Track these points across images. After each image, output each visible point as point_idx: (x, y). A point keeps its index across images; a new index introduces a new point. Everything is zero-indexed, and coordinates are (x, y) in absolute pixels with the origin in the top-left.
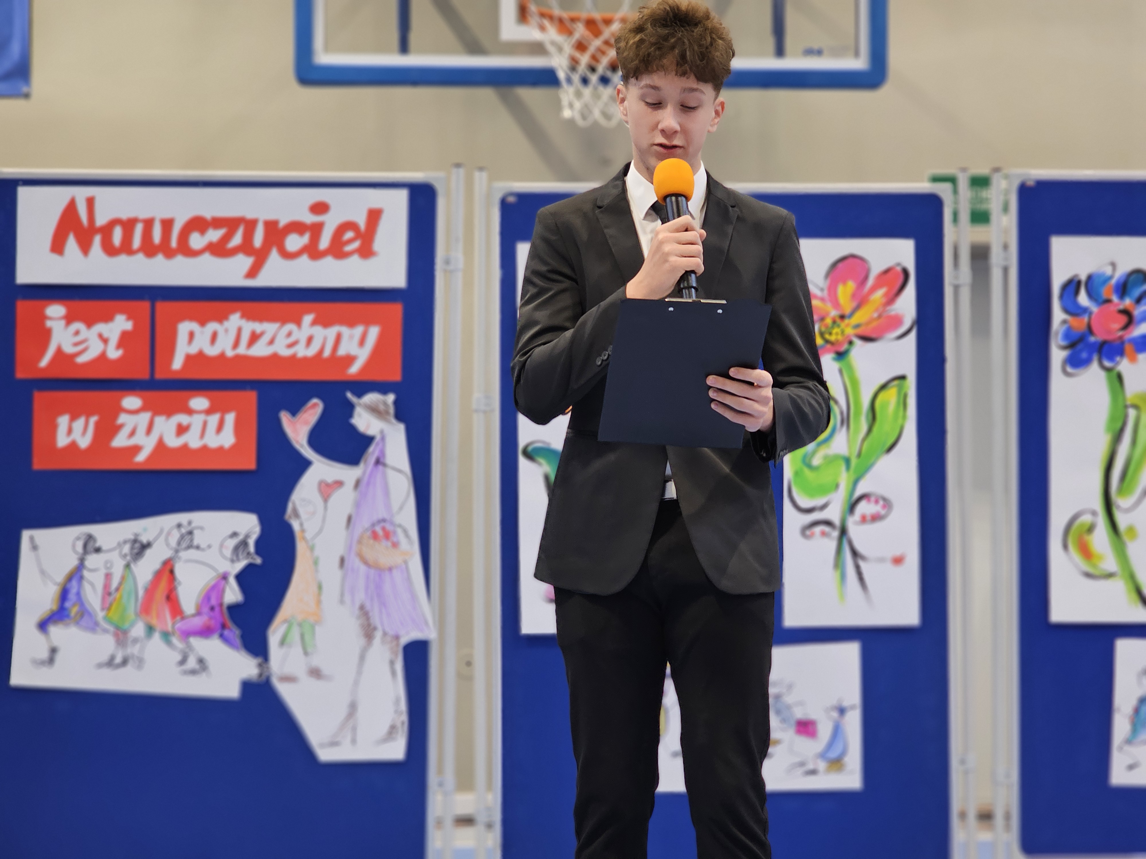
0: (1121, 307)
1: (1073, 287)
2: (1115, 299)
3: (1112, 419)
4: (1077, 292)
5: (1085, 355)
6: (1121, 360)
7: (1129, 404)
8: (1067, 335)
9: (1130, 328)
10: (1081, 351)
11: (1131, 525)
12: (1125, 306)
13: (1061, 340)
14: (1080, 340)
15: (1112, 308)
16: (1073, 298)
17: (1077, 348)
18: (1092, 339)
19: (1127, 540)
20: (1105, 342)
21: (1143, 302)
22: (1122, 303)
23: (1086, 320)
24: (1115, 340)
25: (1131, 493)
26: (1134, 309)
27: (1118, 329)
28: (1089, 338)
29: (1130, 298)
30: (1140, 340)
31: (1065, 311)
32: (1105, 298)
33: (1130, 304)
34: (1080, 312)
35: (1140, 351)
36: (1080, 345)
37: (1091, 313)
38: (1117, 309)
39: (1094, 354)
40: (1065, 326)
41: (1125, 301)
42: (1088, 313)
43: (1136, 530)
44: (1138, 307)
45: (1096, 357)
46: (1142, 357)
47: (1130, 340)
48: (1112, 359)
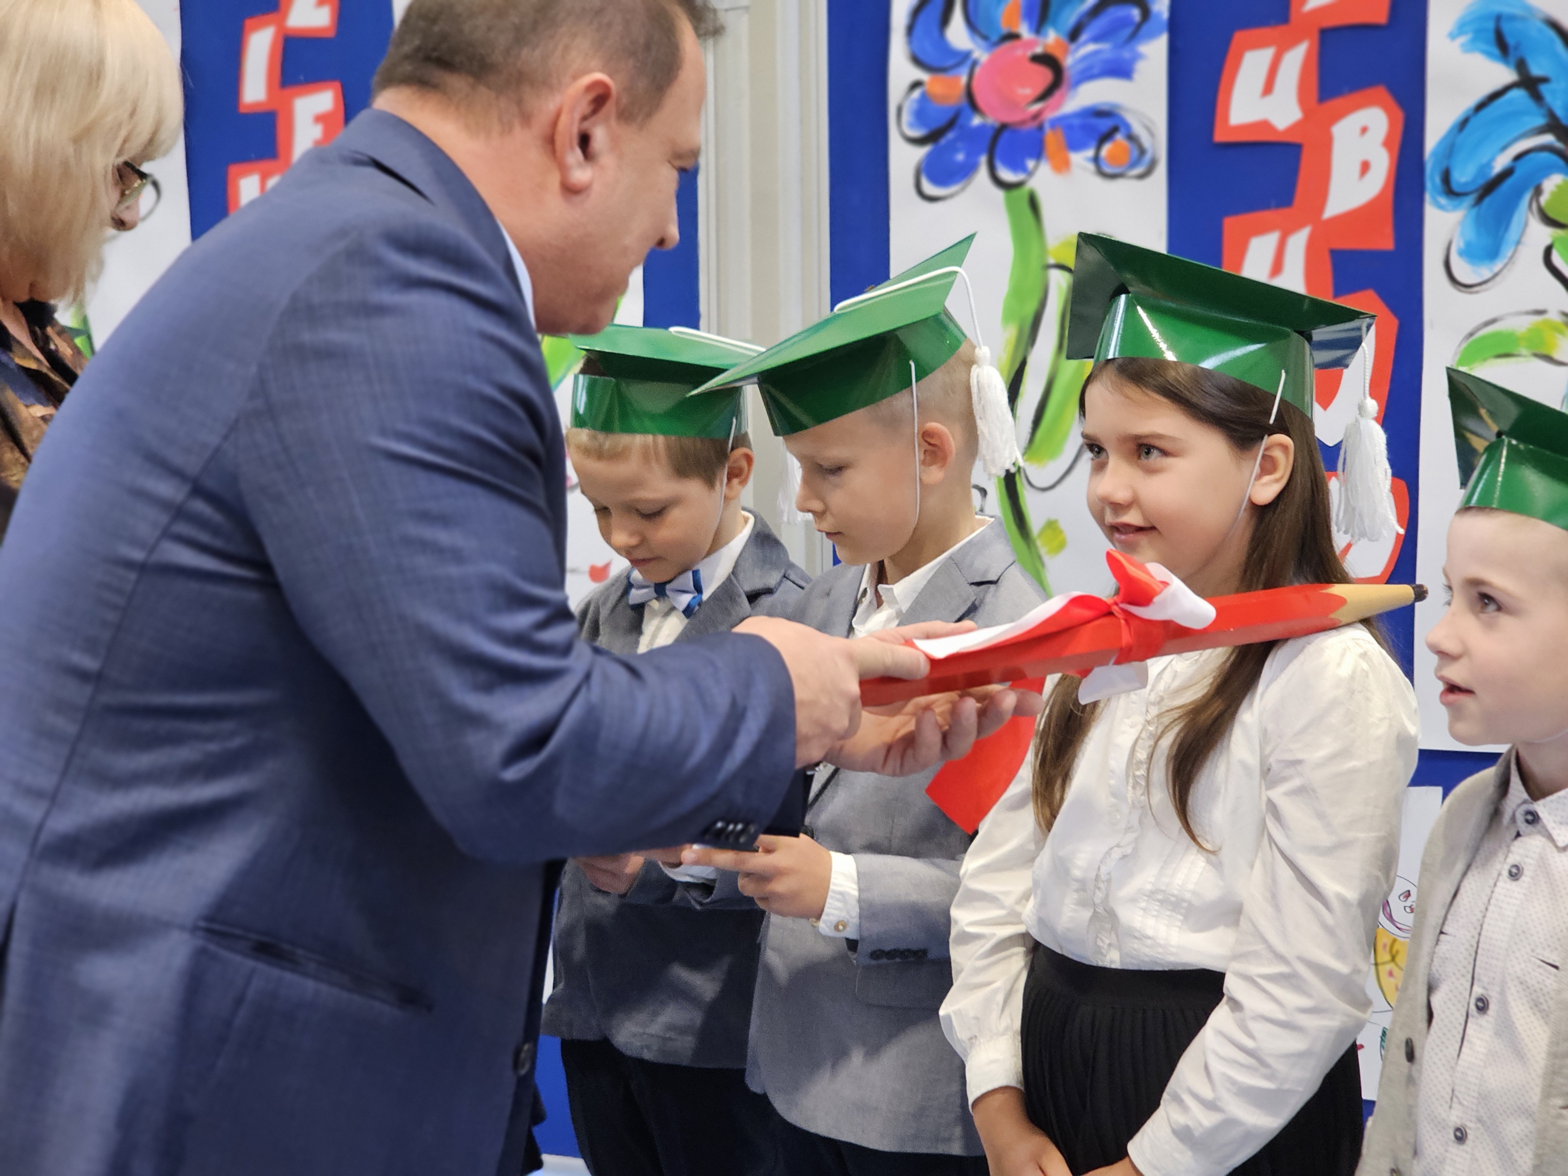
0: (1039, 50)
2: (1025, 31)
3: (1017, 293)
4: (945, 19)
5: (960, 157)
6: (1036, 167)
7: (1052, 261)
8: (920, 114)
9: (1057, 94)
10: (952, 148)
11: (1053, 518)
12: (1046, 46)
13: (912, 126)
14: (951, 124)
15: (1019, 52)
16: (935, 33)
17: (943, 141)
18: (976, 121)
19: (1043, 550)
20: (1004, 127)
21: (1084, 37)
22: (1041, 39)
23: (964, 79)
24: (1023, 122)
25: (1054, 454)
26: (1066, 52)
27: (1030, 99)
28: (970, 119)
29: (1057, 28)
30: (1076, 122)
31: (917, 61)
32: (1005, 29)
33: (1057, 42)
34: (950, 62)
35: (1075, 145)
36: (950, 136)
37: (975, 63)
38: (1029, 53)
39: (978, 154)
40: (917, 94)
41: (1046, 35)
42: (968, 64)
43: (1061, 532)
44: (1073, 47)
45: (983, 160)
46: (1081, 159)
47: (1055, 123)
48: (1017, 165)
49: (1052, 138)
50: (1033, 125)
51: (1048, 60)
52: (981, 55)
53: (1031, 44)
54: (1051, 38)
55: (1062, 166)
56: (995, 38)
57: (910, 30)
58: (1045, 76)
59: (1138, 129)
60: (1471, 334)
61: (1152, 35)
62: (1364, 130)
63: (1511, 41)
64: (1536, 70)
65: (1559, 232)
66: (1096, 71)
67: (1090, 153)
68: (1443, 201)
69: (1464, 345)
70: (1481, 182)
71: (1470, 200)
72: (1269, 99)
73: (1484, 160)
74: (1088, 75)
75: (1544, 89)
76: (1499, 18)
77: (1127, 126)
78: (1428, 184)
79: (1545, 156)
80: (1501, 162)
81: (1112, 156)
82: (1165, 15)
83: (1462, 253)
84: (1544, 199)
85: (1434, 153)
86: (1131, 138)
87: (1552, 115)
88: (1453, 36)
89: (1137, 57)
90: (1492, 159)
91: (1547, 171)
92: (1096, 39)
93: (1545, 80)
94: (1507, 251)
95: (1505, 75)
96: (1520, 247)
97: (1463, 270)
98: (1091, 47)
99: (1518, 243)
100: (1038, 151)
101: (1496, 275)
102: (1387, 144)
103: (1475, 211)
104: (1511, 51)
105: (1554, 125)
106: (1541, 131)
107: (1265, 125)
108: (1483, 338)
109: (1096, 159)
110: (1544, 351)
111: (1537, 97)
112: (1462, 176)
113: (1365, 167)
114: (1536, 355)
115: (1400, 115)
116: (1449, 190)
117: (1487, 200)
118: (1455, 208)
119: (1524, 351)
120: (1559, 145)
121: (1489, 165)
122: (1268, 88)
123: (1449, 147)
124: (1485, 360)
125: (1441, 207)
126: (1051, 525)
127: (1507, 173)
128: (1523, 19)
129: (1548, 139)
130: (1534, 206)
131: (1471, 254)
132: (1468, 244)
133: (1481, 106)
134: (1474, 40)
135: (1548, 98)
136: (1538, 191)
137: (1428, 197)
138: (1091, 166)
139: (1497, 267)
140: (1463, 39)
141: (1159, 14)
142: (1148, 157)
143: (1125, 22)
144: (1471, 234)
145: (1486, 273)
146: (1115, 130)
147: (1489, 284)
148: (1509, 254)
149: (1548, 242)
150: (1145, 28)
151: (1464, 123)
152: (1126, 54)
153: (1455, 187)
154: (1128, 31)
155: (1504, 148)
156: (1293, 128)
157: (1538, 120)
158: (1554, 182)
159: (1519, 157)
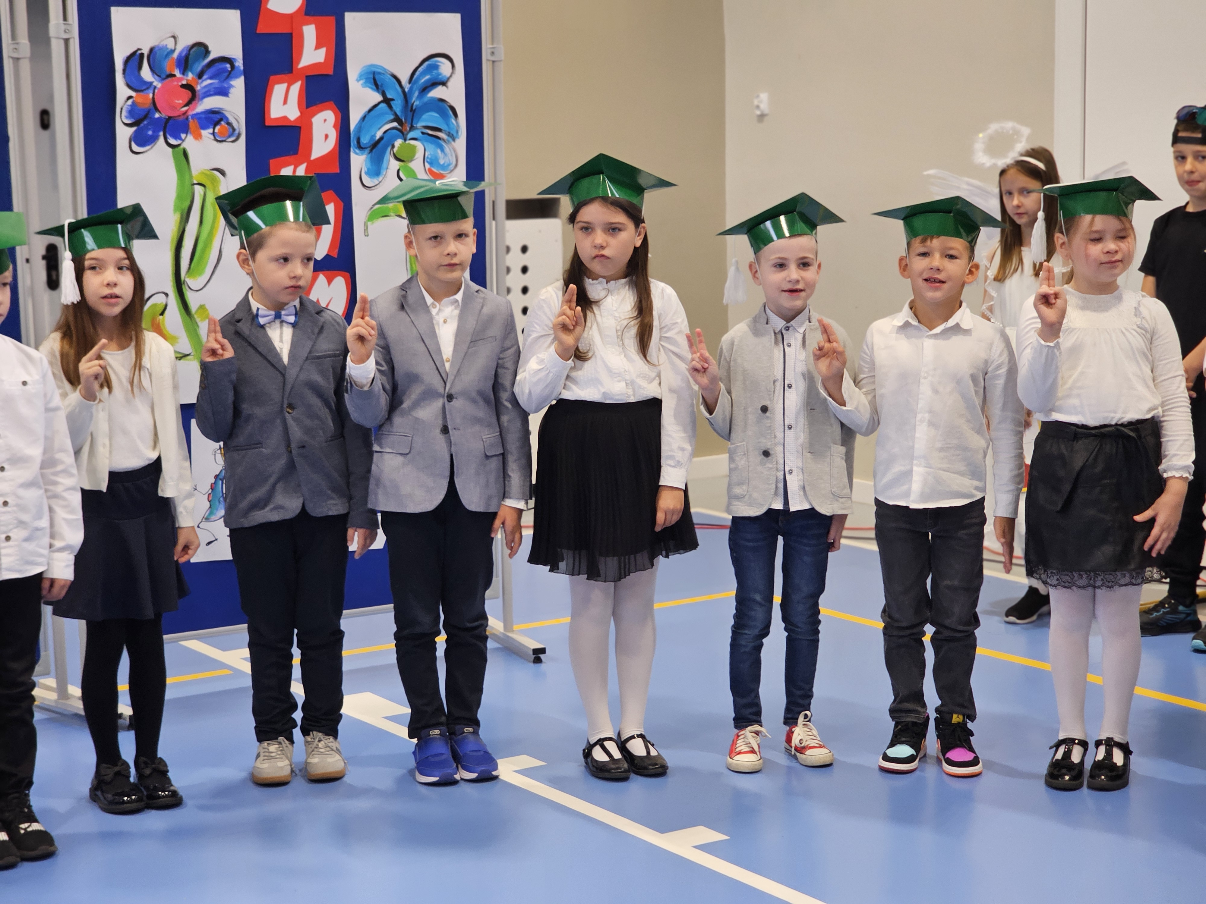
0: (184, 82)
1: (135, 61)
2: (178, 73)
3: (180, 197)
4: (140, 67)
5: (150, 133)
6: (186, 137)
7: (195, 182)
8: (131, 112)
9: (194, 103)
10: (146, 128)
11: (202, 304)
12: (187, 80)
13: (127, 117)
14: (146, 117)
15: (175, 83)
16: (136, 73)
17: (142, 125)
18: (157, 115)
19: (198, 320)
20: (170, 118)
21: (205, 77)
22: (185, 77)
23: (151, 95)
24: (179, 116)
25: (201, 273)
26: (197, 83)
27: (183, 105)
28: (154, 114)
29: (192, 73)
30: (203, 116)
31: (129, 86)
32: (168, 72)
33: (193, 78)
34: (144, 88)
35: (204, 128)
36: (145, 122)
37: (155, 87)
38: (180, 84)
39: (159, 131)
40: (130, 102)
41: (187, 76)
42: (152, 88)
43: (207, 310)
44: (200, 81)
45: (161, 133)
46: (206, 133)
47: (194, 116)
48: (177, 137)
49: (192, 123)
50: (183, 118)
51: (188, 87)
52: (158, 84)
53: (180, 79)
54: (190, 76)
55: (198, 137)
56: (164, 76)
57: (124, 71)
58: (188, 94)
59: (232, 120)
60: (372, 208)
61: (237, 77)
62: (325, 120)
63: (379, 83)
64: (389, 96)
65: (402, 163)
66: (212, 93)
67: (211, 130)
68: (357, 151)
69: (369, 213)
70: (372, 143)
71: (367, 151)
72: (286, 106)
73: (373, 134)
74: (208, 94)
75: (392, 103)
76: (374, 73)
77: (227, 118)
78: (352, 144)
79: (395, 131)
80: (379, 134)
81: (220, 132)
82: (242, 68)
83: (366, 173)
84: (395, 150)
85: (354, 131)
86: (229, 124)
87: (396, 114)
88: (358, 81)
89: (231, 86)
90: (376, 133)
91: (396, 138)
92: (210, 78)
93: (393, 100)
94: (383, 172)
95: (378, 98)
96: (388, 170)
97: (367, 181)
98: (209, 82)
99: (387, 168)
100: (186, 131)
101: (380, 182)
102: (335, 126)
103: (370, 155)
104: (380, 87)
105: (397, 119)
106: (392, 121)
107: (285, 118)
108: (376, 209)
109: (213, 134)
110: (398, 214)
111: (390, 107)
112: (365, 140)
113: (327, 136)
114: (396, 215)
115: (339, 114)
116: (360, 147)
117: (374, 150)
118: (362, 154)
119: (392, 214)
120: (399, 127)
121: (374, 136)
122: (285, 102)
123: (359, 127)
124: (378, 219)
125: (356, 154)
126: (202, 307)
127: (381, 138)
128: (384, 74)
129: (395, 124)
130: (392, 152)
131: (369, 173)
132: (368, 169)
133: (370, 110)
134: (365, 83)
135: (394, 107)
136: (393, 147)
137: (352, 149)
138: (212, 137)
139: (380, 179)
140: (361, 82)
141: (239, 66)
142: (237, 132)
143: (224, 70)
144: (369, 165)
145: (377, 182)
146: (221, 120)
147: (378, 186)
148: (384, 173)
149: (398, 168)
150: (233, 72)
151: (364, 118)
152: (226, 86)
153: (362, 146)
154: (226, 74)
155: (379, 129)
156: (297, 119)
157: (392, 117)
158: (398, 143)
159: (385, 132)
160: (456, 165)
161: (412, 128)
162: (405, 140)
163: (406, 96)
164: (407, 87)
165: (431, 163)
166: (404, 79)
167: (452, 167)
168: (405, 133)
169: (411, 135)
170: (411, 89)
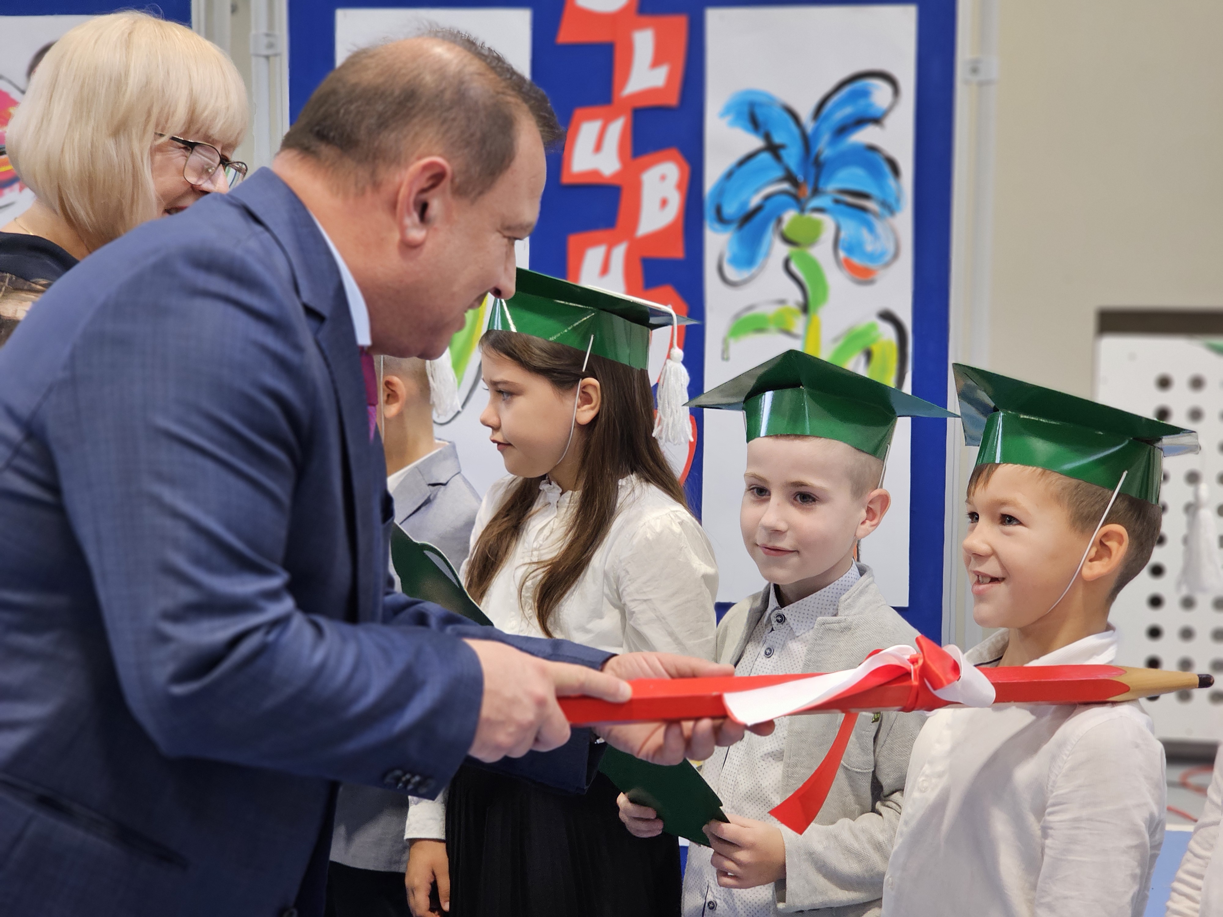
60: (736, 317)
62: (663, 178)
63: (760, 118)
64: (777, 139)
65: (794, 249)
68: (717, 226)
69: (732, 324)
70: (742, 213)
71: (735, 225)
72: (598, 154)
73: (745, 199)
75: (782, 152)
76: (753, 103)
78: (707, 215)
79: (784, 197)
80: (755, 201)
83: (730, 261)
84: (784, 226)
85: (711, 194)
87: (787, 170)
88: (722, 116)
90: (749, 199)
91: (785, 207)
93: (782, 147)
94: (760, 260)
95: (758, 143)
96: (769, 258)
97: (731, 273)
99: (768, 255)
101: (752, 277)
102: (679, 186)
103: (737, 233)
104: (760, 127)
105: (790, 177)
106: (781, 180)
107: (596, 172)
108: (746, 319)
110: (784, 329)
111: (778, 158)
112: (730, 209)
113: (664, 203)
114: (779, 331)
115: (687, 168)
116: (721, 218)
117: (746, 226)
118: (725, 231)
119: (771, 329)
120: (793, 190)
121: (747, 203)
122: (598, 147)
123: (721, 189)
124: (746, 334)
125: (714, 230)
127: (759, 208)
128: (768, 105)
129: (785, 186)
130: (777, 229)
131: (736, 262)
132: (734, 255)
133: (741, 163)
134: (735, 120)
135: (785, 158)
136: (779, 221)
137: (707, 223)
139: (753, 271)
140: (729, 117)
144: (736, 248)
145: (748, 276)
147: (748, 283)
148: (762, 263)
149: (787, 255)
151: (729, 175)
153: (725, 218)
155: (757, 191)
156: (617, 175)
157: (779, 173)
158: (790, 216)
159: (768, 198)
160: (896, 255)
161: (816, 192)
162: (802, 210)
163: (807, 142)
164: (809, 125)
165: (850, 250)
166: (805, 113)
167: (888, 258)
168: (803, 199)
169: (816, 202)
170: (817, 131)
